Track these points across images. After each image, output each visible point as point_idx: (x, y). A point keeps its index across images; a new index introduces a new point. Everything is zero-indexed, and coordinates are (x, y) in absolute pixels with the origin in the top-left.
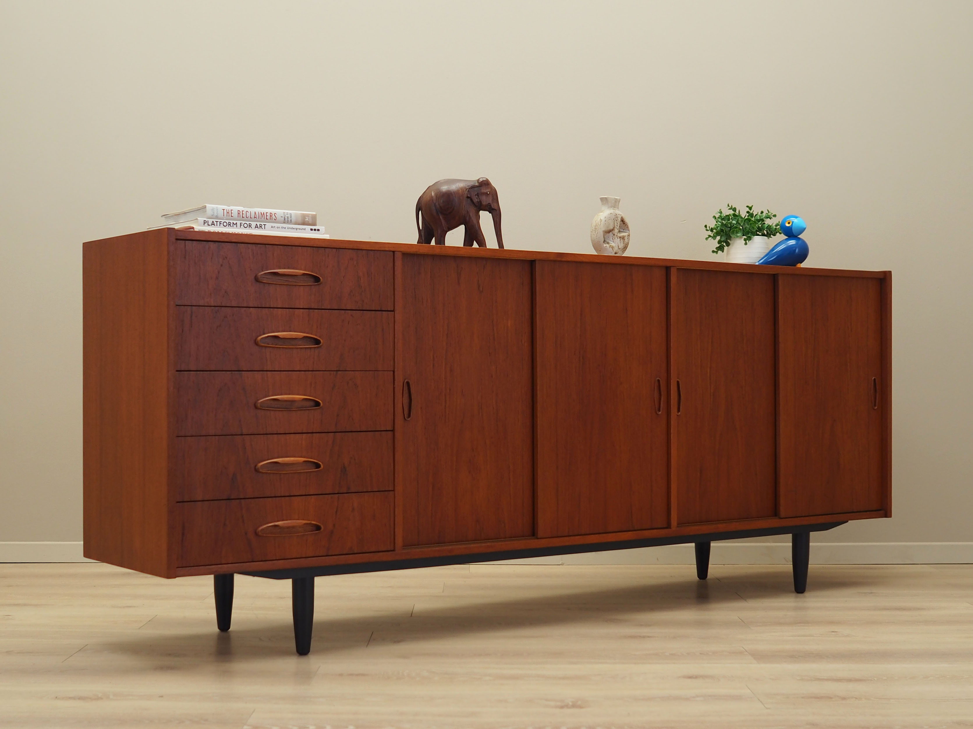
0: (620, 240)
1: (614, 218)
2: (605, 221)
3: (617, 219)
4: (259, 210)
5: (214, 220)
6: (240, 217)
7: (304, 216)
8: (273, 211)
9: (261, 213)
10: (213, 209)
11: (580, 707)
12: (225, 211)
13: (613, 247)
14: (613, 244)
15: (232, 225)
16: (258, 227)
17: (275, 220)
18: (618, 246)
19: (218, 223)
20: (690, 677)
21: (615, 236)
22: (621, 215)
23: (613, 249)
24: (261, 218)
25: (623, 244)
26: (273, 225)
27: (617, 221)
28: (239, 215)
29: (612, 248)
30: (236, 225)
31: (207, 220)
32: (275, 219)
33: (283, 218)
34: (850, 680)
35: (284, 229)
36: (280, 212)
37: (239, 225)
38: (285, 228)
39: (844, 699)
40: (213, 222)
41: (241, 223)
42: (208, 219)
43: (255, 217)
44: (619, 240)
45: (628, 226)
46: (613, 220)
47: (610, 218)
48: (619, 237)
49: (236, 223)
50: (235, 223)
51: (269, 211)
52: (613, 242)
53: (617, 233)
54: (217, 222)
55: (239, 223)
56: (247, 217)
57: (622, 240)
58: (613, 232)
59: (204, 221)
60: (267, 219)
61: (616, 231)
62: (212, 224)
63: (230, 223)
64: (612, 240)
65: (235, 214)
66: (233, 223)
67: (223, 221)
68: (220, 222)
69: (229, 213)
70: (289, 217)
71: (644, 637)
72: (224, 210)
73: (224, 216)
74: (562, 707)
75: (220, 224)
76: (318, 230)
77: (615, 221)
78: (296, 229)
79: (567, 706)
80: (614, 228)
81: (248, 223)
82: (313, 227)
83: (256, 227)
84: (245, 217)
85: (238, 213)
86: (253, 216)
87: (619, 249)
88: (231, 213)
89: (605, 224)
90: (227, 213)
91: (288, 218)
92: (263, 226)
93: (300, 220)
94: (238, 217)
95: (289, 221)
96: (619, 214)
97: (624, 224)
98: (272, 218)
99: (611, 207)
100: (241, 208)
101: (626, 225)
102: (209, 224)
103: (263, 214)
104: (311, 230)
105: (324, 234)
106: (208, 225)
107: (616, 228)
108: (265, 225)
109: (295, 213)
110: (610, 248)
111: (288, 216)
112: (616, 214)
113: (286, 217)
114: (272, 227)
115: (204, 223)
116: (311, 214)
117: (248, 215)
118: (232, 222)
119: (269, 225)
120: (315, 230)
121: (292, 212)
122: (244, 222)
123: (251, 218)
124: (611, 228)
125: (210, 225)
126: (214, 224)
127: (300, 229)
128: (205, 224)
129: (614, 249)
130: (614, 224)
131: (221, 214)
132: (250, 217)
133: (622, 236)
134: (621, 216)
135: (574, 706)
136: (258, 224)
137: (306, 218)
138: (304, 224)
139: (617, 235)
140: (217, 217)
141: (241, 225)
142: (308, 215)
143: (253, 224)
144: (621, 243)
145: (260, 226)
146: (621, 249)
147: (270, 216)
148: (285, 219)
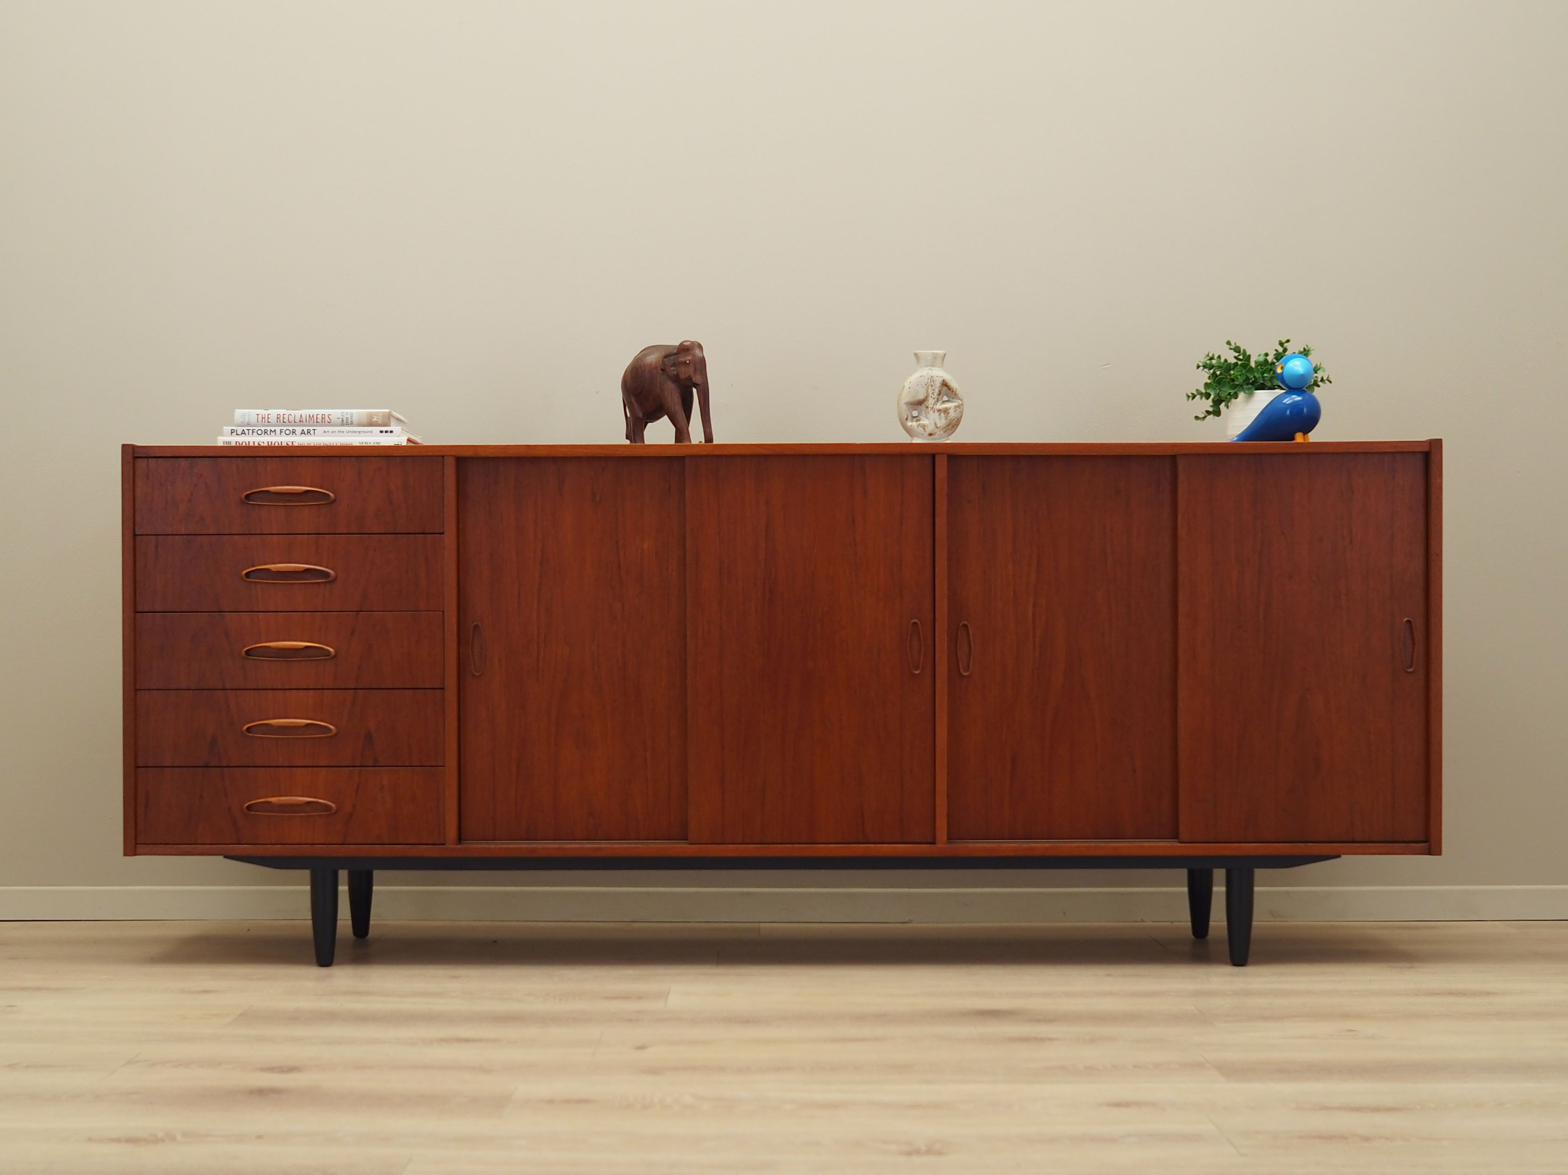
0: (940, 415)
1: (928, 383)
2: (909, 388)
3: (932, 383)
4: (305, 412)
5: (245, 428)
6: (280, 422)
7: (371, 416)
8: (326, 412)
9: (309, 415)
10: (243, 415)
11: (939, 1153)
12: (260, 417)
13: (924, 427)
14: (924, 421)
15: (269, 433)
16: (304, 433)
17: (329, 423)
18: (935, 424)
19: (251, 431)
20: (1118, 1105)
21: (930, 409)
22: (942, 377)
23: (924, 429)
24: (309, 422)
25: (945, 420)
26: (326, 429)
27: (932, 386)
28: (279, 420)
29: (922, 427)
30: (274, 432)
31: (235, 428)
32: (329, 421)
33: (341, 420)
34: (1376, 1109)
35: (342, 434)
36: (336, 413)
37: (278, 432)
38: (343, 432)
39: (1367, 1139)
40: (243, 430)
41: (281, 430)
42: (237, 428)
43: (300, 421)
44: (937, 414)
45: (956, 392)
46: (924, 386)
47: (918, 384)
48: (937, 410)
49: (275, 430)
50: (273, 430)
51: (321, 412)
52: (927, 418)
53: (933, 405)
54: (248, 430)
55: (278, 429)
56: (290, 421)
57: (942, 414)
58: (926, 403)
59: (232, 430)
60: (317, 422)
61: (931, 401)
62: (242, 433)
63: (266, 431)
64: (925, 415)
65: (273, 419)
66: (271, 430)
67: (257, 428)
68: (253, 430)
69: (264, 418)
70: (349, 419)
71: (1042, 1040)
72: (258, 415)
73: (258, 422)
74: (909, 1154)
75: (253, 432)
76: (391, 432)
77: (930, 387)
78: (360, 432)
79: (918, 1152)
80: (927, 397)
81: (291, 428)
82: (384, 429)
83: (303, 433)
84: (287, 421)
85: (278, 418)
86: (297, 420)
87: (937, 427)
88: (268, 418)
89: (909, 392)
90: (263, 418)
91: (347, 419)
92: (312, 432)
93: (365, 420)
94: (277, 422)
95: (350, 423)
96: (938, 377)
97: (950, 389)
98: (325, 422)
99: (927, 367)
100: (281, 412)
101: (953, 391)
102: (238, 433)
103: (311, 416)
104: (381, 432)
105: (399, 436)
106: (237, 435)
107: (931, 397)
108: (314, 430)
109: (358, 413)
110: (918, 427)
111: (347, 416)
112: (932, 377)
113: (345, 419)
114: (325, 432)
115: (232, 432)
116: (382, 412)
117: (291, 419)
118: (269, 429)
119: (319, 429)
120: (386, 432)
121: (355, 411)
122: (285, 428)
123: (295, 422)
124: (921, 397)
125: (239, 435)
126: (245, 433)
127: (364, 432)
128: (233, 434)
129: (926, 429)
130: (928, 391)
131: (253, 420)
132: (293, 421)
133: (943, 408)
134: (942, 379)
135: (929, 1151)
136: (305, 429)
137: (374, 418)
138: (371, 424)
139: (932, 408)
140: (249, 425)
141: (281, 432)
142: (377, 414)
143: (299, 430)
144: (940, 419)
145: (308, 432)
146: (942, 428)
147: (322, 418)
148: (343, 421)
